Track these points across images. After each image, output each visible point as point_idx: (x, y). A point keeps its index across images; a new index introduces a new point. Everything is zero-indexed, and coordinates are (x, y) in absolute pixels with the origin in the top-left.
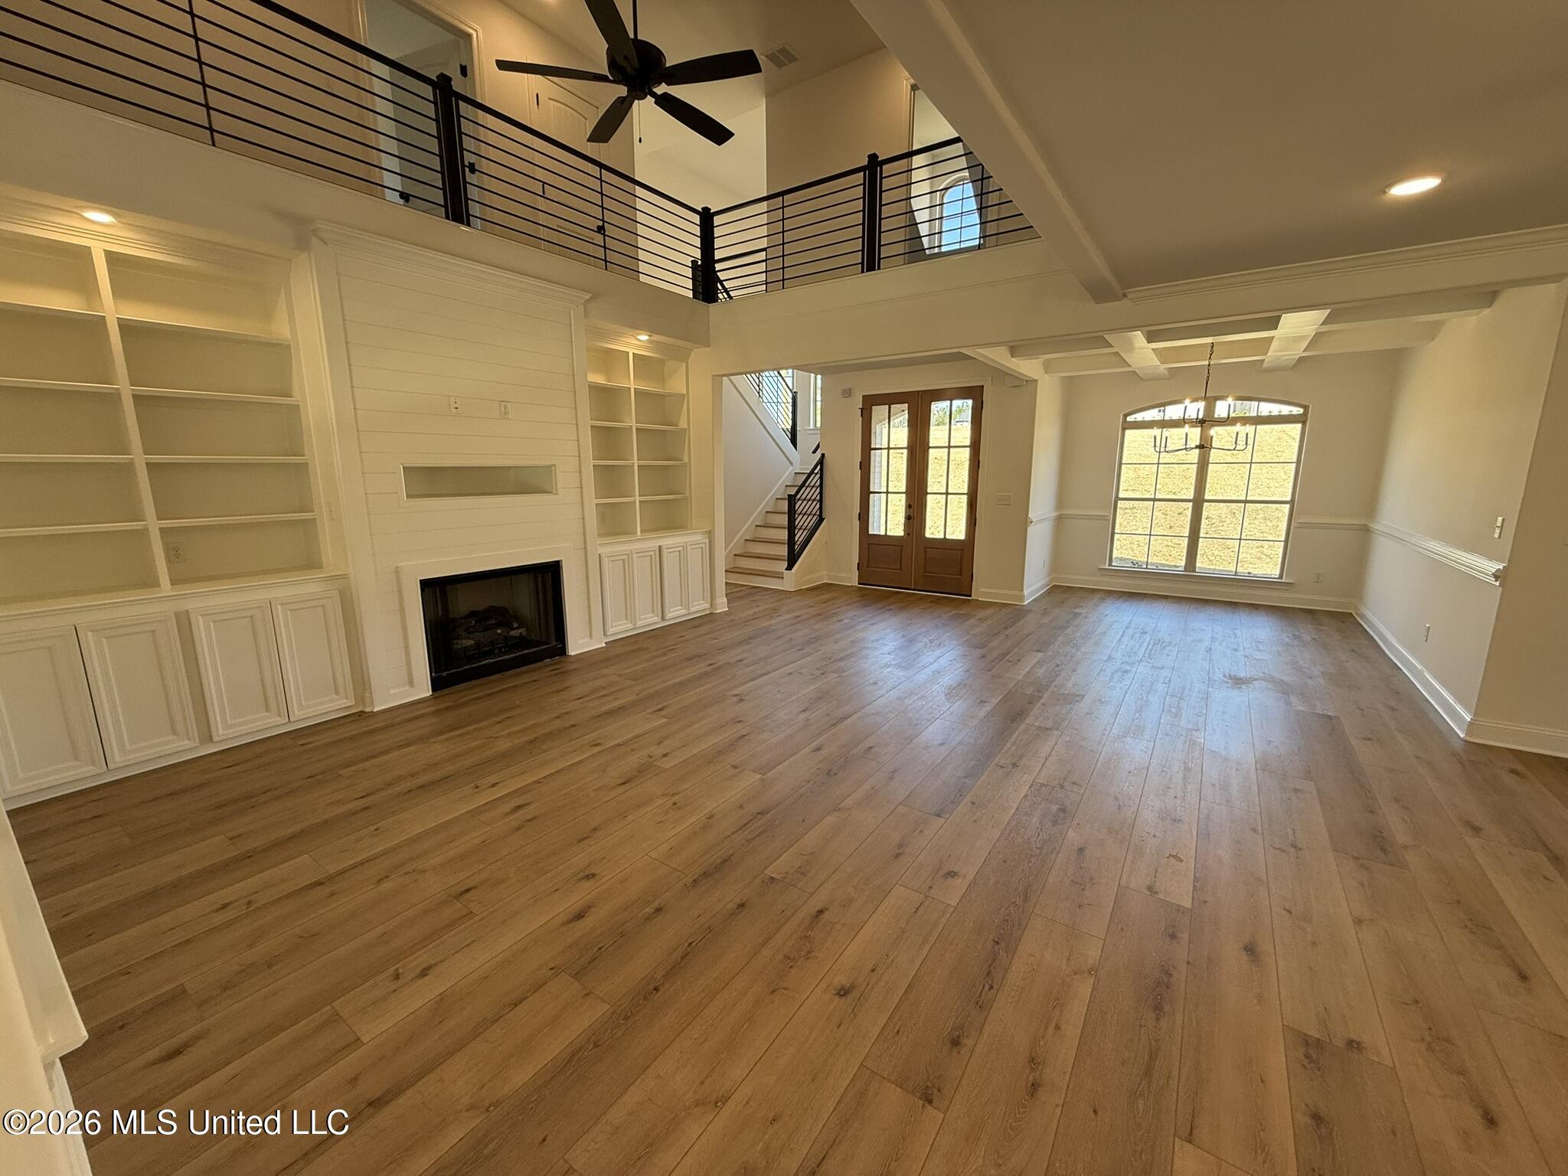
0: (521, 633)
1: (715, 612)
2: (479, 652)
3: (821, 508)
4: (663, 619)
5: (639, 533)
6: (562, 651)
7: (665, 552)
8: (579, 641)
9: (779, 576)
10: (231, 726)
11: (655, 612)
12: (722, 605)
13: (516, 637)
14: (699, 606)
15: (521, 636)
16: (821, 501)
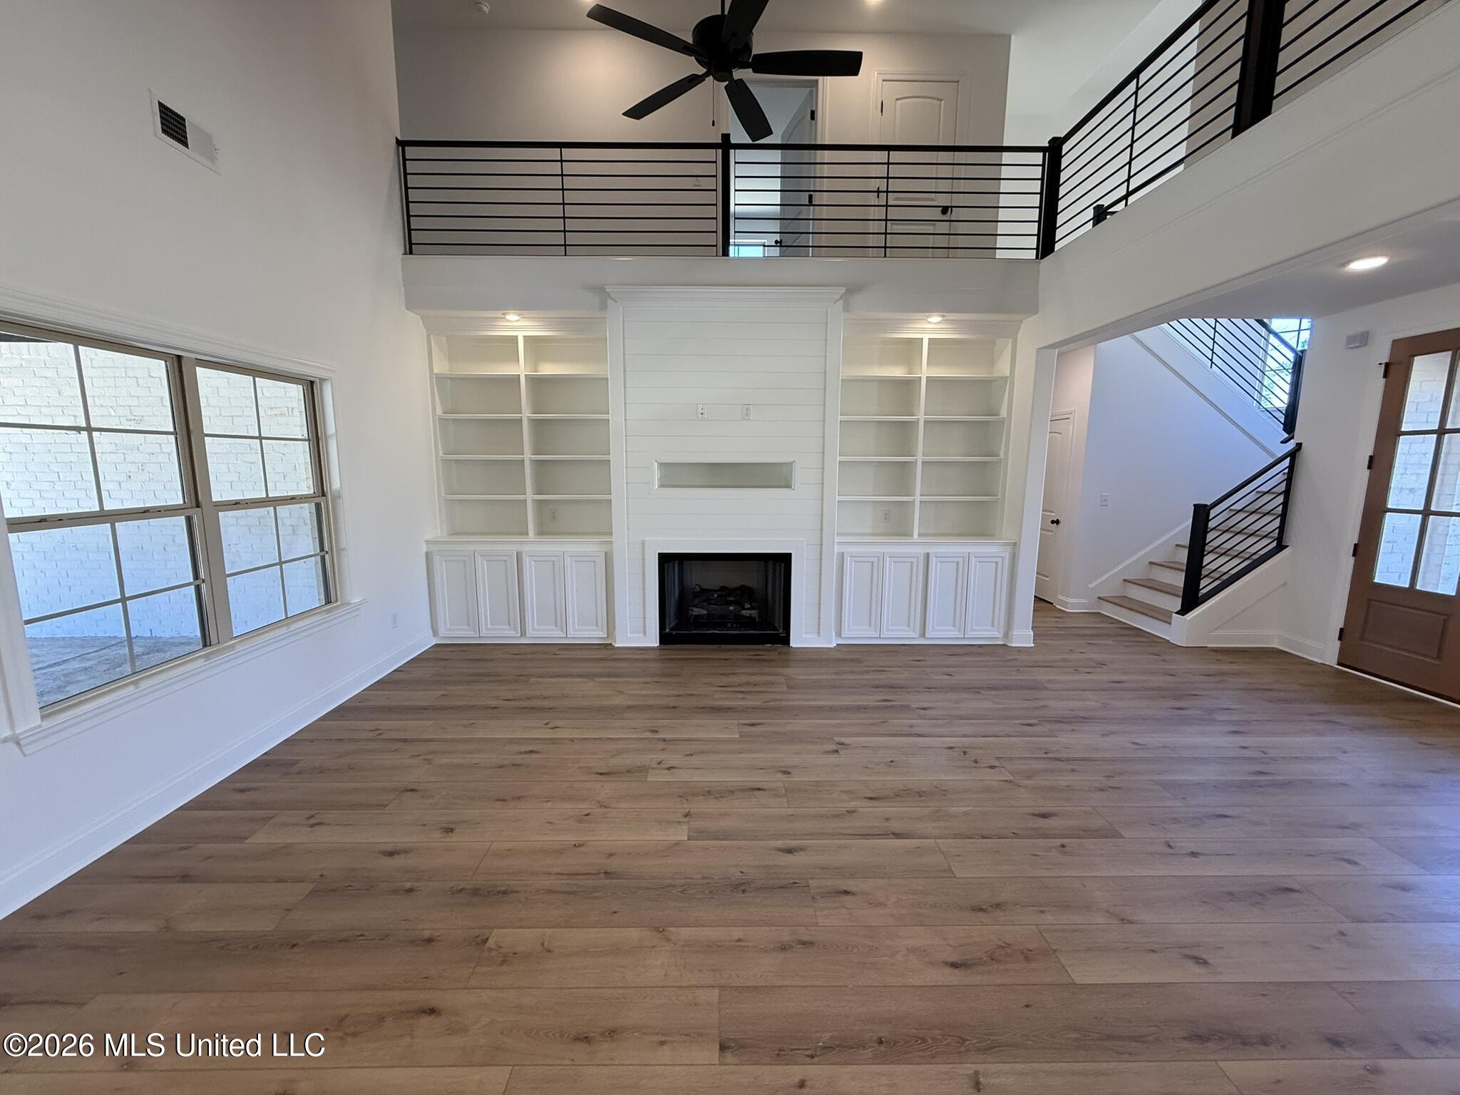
0: (750, 615)
1: (1009, 645)
2: (710, 621)
3: (1282, 528)
4: (923, 635)
5: (916, 535)
6: (786, 640)
7: (933, 561)
8: (802, 635)
9: (1164, 616)
10: (538, 630)
11: (912, 625)
12: (1023, 637)
13: (746, 617)
14: (984, 632)
15: (750, 617)
16: (1284, 516)
